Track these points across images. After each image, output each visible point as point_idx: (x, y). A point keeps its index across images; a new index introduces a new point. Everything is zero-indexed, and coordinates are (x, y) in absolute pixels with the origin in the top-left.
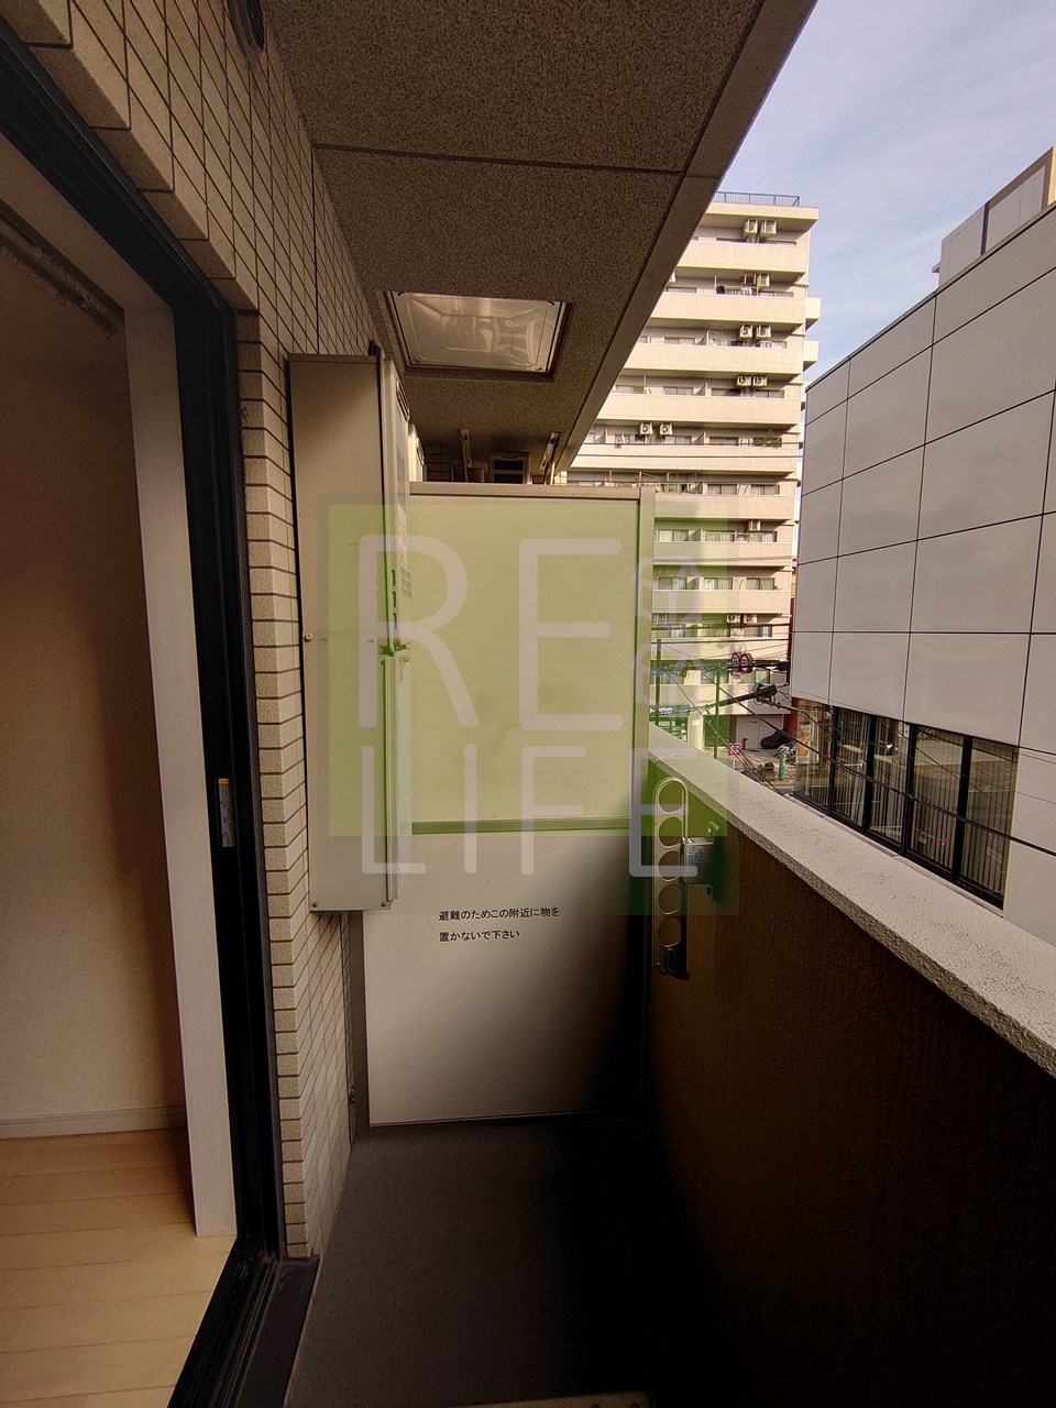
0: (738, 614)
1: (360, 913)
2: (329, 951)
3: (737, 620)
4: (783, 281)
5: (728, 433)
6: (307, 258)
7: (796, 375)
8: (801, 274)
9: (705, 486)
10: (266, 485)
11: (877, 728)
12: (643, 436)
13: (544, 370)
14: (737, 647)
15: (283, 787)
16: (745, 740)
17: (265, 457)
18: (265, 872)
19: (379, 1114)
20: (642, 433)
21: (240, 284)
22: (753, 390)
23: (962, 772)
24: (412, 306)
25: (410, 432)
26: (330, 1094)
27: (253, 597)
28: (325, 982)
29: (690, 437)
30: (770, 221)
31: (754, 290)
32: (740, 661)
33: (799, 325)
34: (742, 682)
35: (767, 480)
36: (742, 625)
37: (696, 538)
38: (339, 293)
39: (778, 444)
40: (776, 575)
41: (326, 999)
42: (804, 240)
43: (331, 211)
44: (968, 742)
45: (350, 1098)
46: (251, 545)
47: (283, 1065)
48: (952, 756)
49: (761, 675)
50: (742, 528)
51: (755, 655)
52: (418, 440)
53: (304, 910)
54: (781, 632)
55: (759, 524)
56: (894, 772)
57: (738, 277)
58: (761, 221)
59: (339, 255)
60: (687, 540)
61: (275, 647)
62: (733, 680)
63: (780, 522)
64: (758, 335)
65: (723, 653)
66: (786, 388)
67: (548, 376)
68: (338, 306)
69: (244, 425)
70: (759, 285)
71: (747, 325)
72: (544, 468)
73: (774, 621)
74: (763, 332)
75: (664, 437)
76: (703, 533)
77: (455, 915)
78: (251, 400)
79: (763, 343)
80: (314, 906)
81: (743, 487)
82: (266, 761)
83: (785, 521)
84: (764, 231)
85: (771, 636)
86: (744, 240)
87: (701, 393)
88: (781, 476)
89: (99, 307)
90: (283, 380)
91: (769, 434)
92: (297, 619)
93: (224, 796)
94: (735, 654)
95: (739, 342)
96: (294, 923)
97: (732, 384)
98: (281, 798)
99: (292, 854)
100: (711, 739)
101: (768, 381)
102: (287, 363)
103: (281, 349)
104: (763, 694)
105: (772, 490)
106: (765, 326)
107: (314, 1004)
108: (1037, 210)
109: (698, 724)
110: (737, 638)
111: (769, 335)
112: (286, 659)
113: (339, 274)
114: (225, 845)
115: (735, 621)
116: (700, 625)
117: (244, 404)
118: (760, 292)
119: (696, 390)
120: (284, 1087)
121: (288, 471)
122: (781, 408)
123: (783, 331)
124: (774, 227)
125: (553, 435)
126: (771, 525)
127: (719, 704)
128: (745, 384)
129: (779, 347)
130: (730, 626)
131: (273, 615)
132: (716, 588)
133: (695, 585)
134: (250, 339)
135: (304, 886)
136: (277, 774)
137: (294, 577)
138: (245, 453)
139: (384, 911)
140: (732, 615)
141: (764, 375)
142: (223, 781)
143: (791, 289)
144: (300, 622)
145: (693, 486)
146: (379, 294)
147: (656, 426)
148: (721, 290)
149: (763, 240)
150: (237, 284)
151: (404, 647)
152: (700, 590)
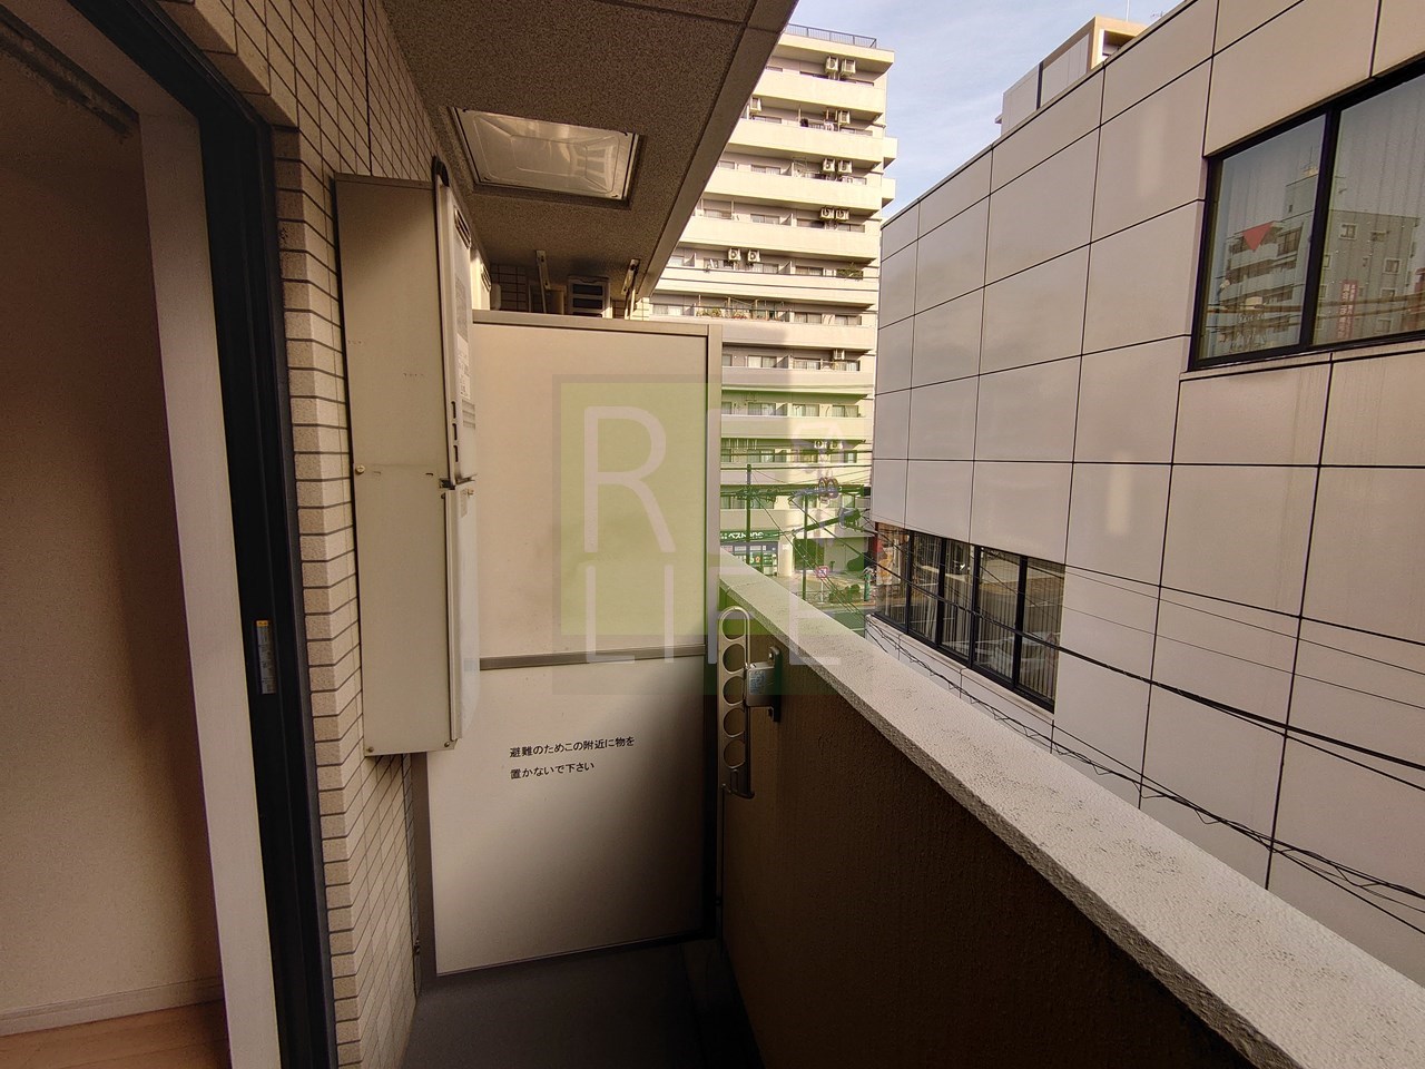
0: (824, 440)
1: (424, 755)
2: (389, 797)
3: (824, 446)
4: (864, 120)
5: (814, 263)
6: (357, 72)
7: (876, 211)
8: (879, 115)
9: (792, 315)
10: (309, 311)
11: (947, 550)
12: (732, 262)
13: (620, 197)
14: (824, 472)
15: (332, 628)
16: (832, 563)
17: (307, 282)
18: (311, 718)
19: (446, 963)
20: (730, 258)
21: (276, 100)
22: (836, 223)
23: (1019, 588)
24: (479, 124)
25: (473, 258)
26: (390, 947)
27: (295, 428)
28: (383, 830)
29: (777, 266)
30: (850, 60)
31: (836, 126)
32: (827, 485)
33: (878, 163)
34: (829, 507)
35: (850, 311)
36: (828, 452)
37: (784, 364)
38: (395, 106)
39: (860, 277)
40: (860, 403)
41: (385, 849)
42: (881, 81)
43: (384, 21)
44: (1024, 562)
45: (415, 949)
46: (292, 373)
47: (335, 921)
48: (1010, 574)
49: (847, 500)
50: (828, 356)
51: (841, 480)
52: (482, 266)
53: (357, 755)
54: (864, 459)
55: (843, 354)
56: (962, 591)
57: (821, 112)
58: (842, 59)
59: (395, 68)
60: (775, 366)
61: (321, 480)
62: (821, 505)
63: (863, 352)
64: (840, 170)
65: (811, 478)
66: (867, 223)
67: (625, 203)
68: (394, 121)
69: (282, 246)
70: (841, 121)
71: (830, 159)
72: (625, 293)
73: (859, 447)
74: (844, 168)
75: (752, 264)
76: (791, 361)
77: (527, 751)
78: (291, 221)
79: (845, 178)
80: (370, 750)
81: (828, 316)
82: (311, 601)
83: (867, 351)
84: (844, 69)
85: (855, 461)
86: (826, 77)
87: (787, 223)
88: (863, 308)
89: (107, 108)
90: (328, 201)
91: (851, 266)
92: (347, 451)
93: (263, 639)
94: (822, 479)
95: (822, 176)
96: (346, 771)
97: (817, 217)
98: (329, 640)
99: (342, 698)
100: (800, 563)
101: (850, 215)
102: (333, 183)
103: (326, 168)
104: (847, 519)
105: (854, 320)
106: (846, 161)
107: (371, 855)
108: (1083, 73)
109: (787, 549)
110: (824, 464)
111: (850, 171)
112: (334, 492)
113: (395, 87)
114: (265, 691)
115: (822, 447)
116: (789, 451)
117: (281, 225)
118: (841, 128)
119: (782, 220)
120: (336, 943)
121: (335, 296)
122: (862, 242)
123: (863, 168)
124: (853, 66)
125: (633, 262)
126: (854, 355)
127: (807, 528)
128: (828, 217)
129: (860, 183)
130: (816, 452)
131: (318, 447)
132: (804, 414)
133: (784, 411)
134: (289, 157)
135: (358, 731)
136: (325, 614)
137: (343, 406)
138: (283, 276)
139: (448, 752)
140: (820, 441)
141: (847, 209)
142: (262, 624)
143: (870, 128)
144: (350, 454)
145: (780, 314)
146: (442, 109)
147: (744, 253)
148: (805, 123)
149: (843, 78)
150: (273, 101)
151: (469, 479)
152: (789, 415)
